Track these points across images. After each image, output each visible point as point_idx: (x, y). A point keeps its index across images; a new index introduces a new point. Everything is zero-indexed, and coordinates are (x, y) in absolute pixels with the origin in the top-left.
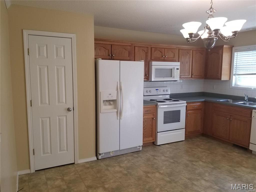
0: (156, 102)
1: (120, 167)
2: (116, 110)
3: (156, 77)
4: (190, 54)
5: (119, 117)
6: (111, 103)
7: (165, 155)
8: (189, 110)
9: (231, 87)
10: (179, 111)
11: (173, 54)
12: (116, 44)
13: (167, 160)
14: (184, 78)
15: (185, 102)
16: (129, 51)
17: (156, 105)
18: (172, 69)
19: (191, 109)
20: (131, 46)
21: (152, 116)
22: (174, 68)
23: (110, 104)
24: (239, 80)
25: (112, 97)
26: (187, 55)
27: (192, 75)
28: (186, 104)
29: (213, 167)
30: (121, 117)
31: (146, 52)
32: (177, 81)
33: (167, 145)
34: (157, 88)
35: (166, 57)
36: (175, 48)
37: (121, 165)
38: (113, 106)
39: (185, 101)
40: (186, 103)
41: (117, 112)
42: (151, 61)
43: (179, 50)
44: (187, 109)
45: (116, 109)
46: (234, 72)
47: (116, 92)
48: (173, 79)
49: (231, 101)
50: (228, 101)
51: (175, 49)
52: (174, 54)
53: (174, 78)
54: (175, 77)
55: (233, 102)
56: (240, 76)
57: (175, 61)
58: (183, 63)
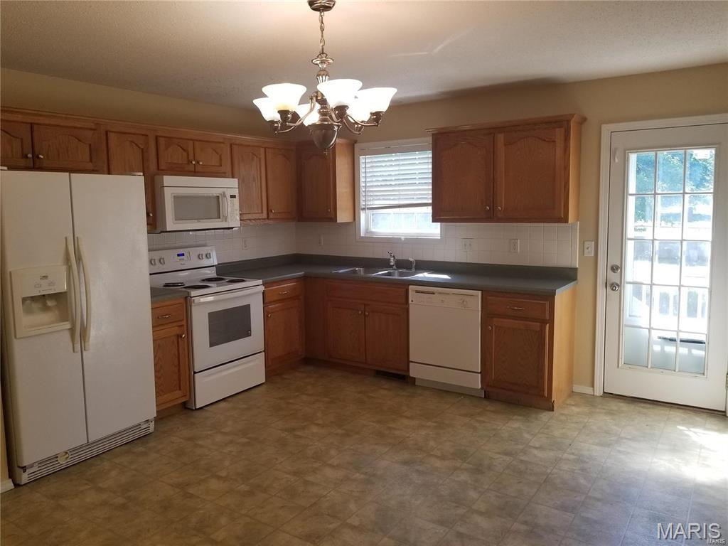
0: (184, 290)
1: (100, 490)
2: (67, 325)
3: (178, 218)
4: (260, 159)
5: (78, 346)
6: (50, 303)
7: (223, 430)
8: (271, 303)
9: (358, 237)
10: (247, 308)
11: (218, 156)
12: (47, 121)
13: (231, 442)
14: (250, 220)
15: (260, 282)
16: (90, 145)
17: (186, 298)
18: (218, 197)
19: (276, 298)
20: (94, 130)
21: (176, 330)
22: (224, 195)
23: (46, 309)
24: (373, 220)
25: (51, 284)
26: (253, 159)
27: (269, 211)
28: (262, 288)
29: (343, 432)
30: (86, 344)
31: (142, 149)
32: (232, 228)
33: (222, 405)
34: (181, 251)
35: (201, 163)
36: (221, 141)
37: (100, 485)
38: (57, 312)
39: (260, 279)
40: (263, 284)
41: (72, 330)
42: (159, 175)
43: (231, 145)
44: (266, 301)
45: (67, 321)
46: (362, 203)
47: (64, 268)
48: (224, 223)
49: (360, 271)
50: (355, 272)
51: (220, 143)
52: (220, 156)
53: (226, 221)
54: (229, 219)
55: (365, 272)
56: (375, 211)
57: (223, 175)
58: (243, 181)
